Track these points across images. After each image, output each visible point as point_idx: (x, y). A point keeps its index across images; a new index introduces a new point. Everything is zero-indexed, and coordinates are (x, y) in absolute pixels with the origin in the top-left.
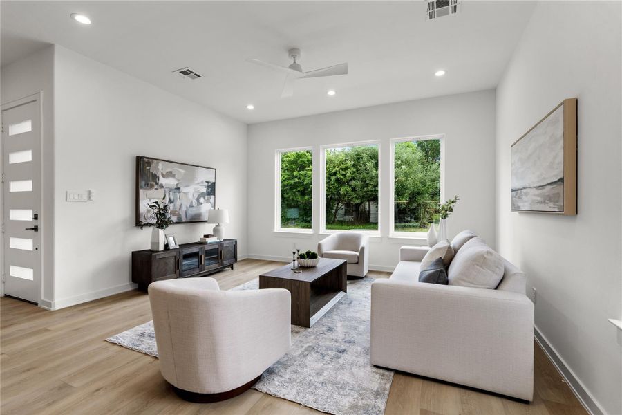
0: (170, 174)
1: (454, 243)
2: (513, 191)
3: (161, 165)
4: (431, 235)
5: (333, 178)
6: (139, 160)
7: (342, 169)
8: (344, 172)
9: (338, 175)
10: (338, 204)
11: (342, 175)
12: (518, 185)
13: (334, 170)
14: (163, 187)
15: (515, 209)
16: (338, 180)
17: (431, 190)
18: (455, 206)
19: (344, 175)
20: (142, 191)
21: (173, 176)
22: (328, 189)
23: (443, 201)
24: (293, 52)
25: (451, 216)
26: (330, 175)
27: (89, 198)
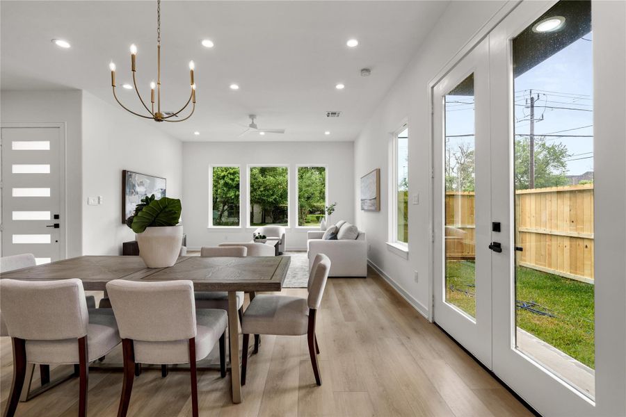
0: (142, 184)
1: (338, 225)
2: (362, 200)
3: (137, 177)
4: (323, 225)
5: (222, 182)
6: (124, 173)
7: (231, 174)
8: (232, 177)
9: (227, 180)
10: (224, 206)
11: (231, 179)
12: (364, 198)
13: (222, 174)
14: (137, 194)
15: (363, 209)
16: (226, 184)
17: (306, 195)
18: (335, 208)
19: (233, 180)
20: (127, 197)
21: (143, 185)
22: (216, 192)
23: (327, 204)
24: (252, 116)
25: (334, 213)
26: (218, 178)
27: (99, 203)
